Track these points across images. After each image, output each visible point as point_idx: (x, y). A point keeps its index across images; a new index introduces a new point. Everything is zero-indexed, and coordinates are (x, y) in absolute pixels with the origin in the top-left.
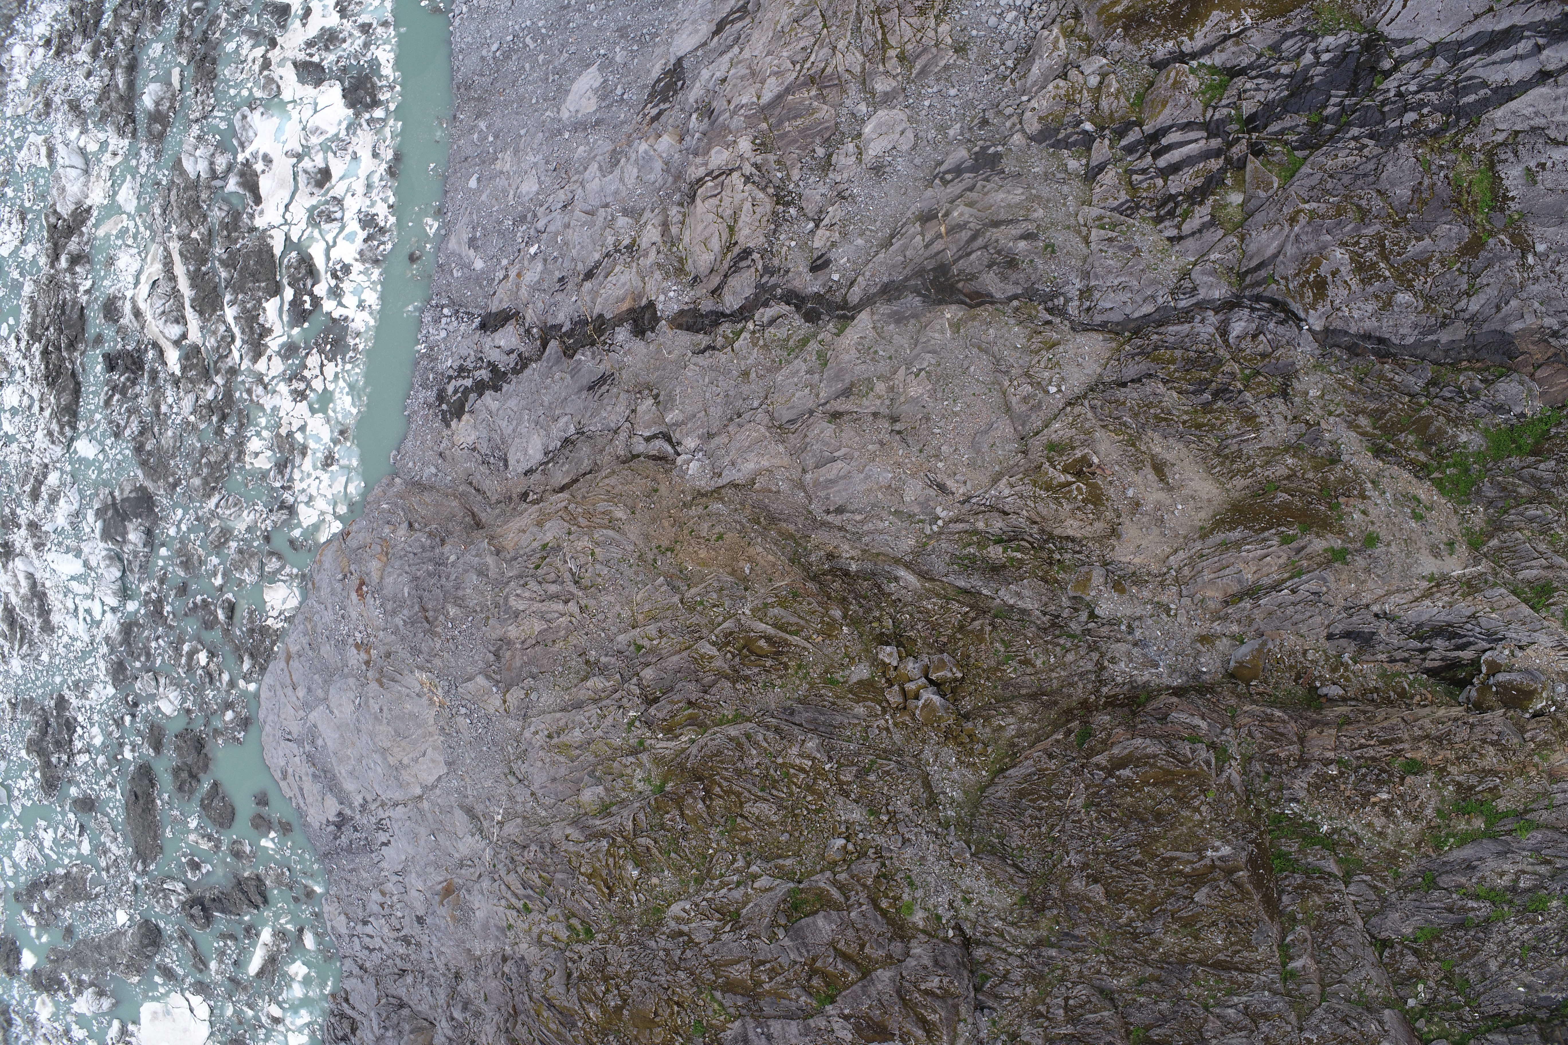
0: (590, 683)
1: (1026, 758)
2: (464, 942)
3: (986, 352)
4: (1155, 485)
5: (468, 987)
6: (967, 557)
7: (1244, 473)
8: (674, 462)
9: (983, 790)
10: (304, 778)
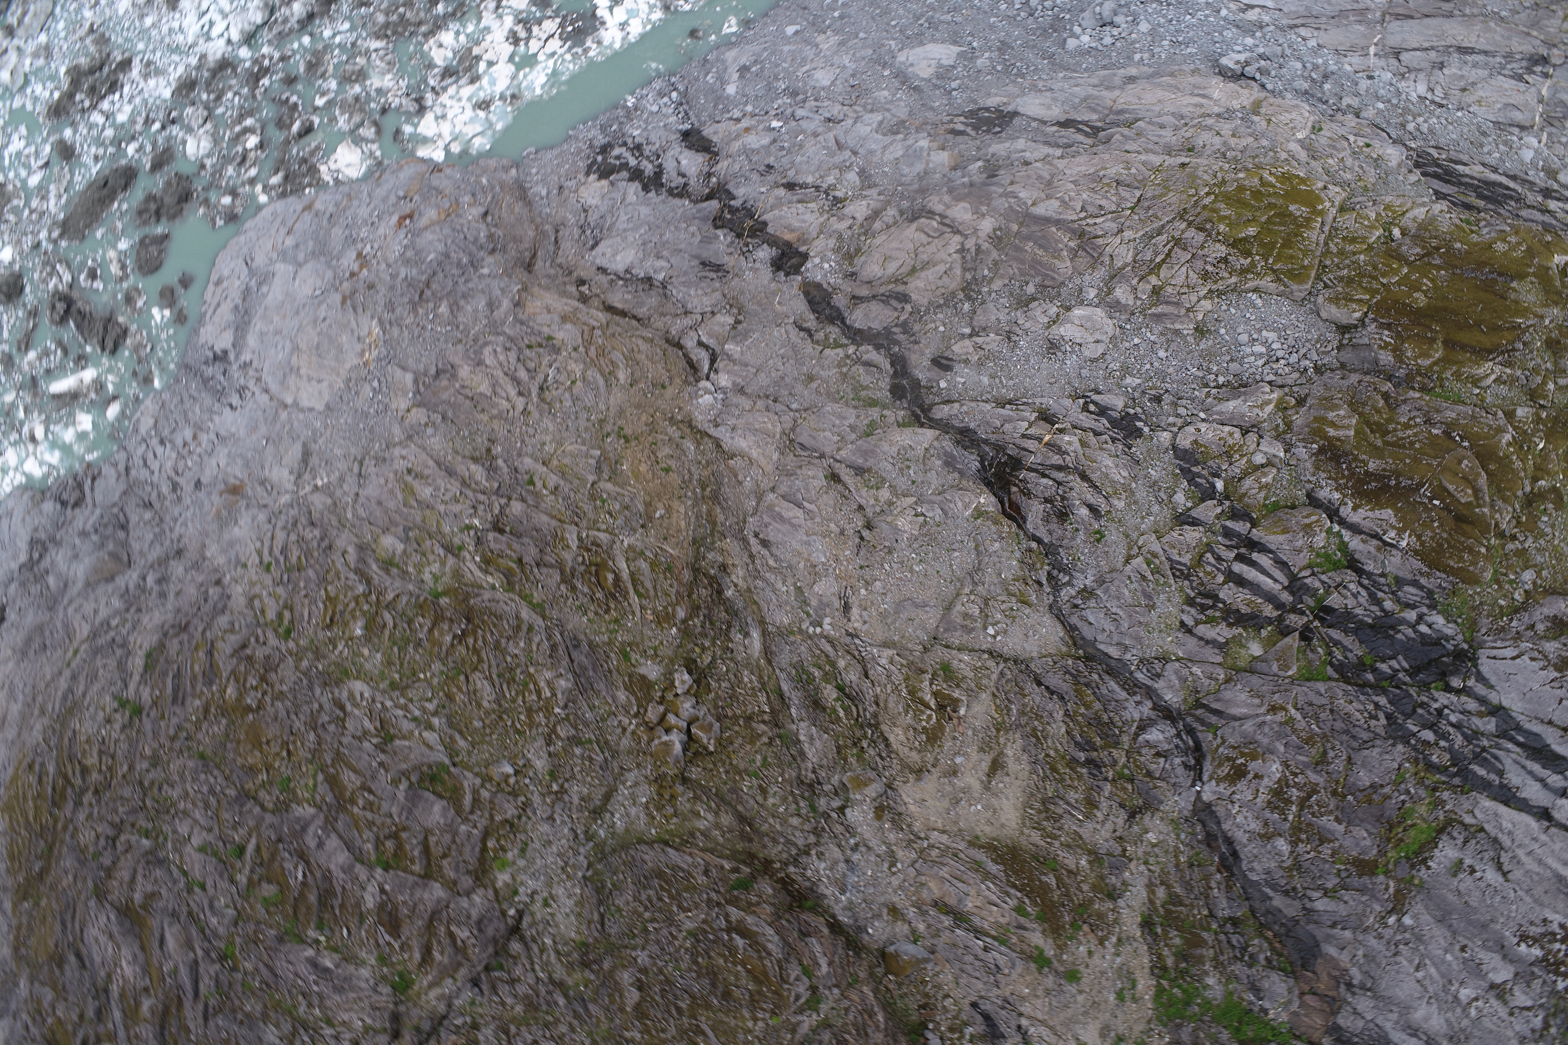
0: (473, 467)
1: (691, 854)
2: (207, 536)
3: (979, 553)
4: (981, 773)
5: (177, 569)
6: (808, 674)
7: (1046, 835)
8: (697, 381)
9: (640, 841)
10: (228, 300)
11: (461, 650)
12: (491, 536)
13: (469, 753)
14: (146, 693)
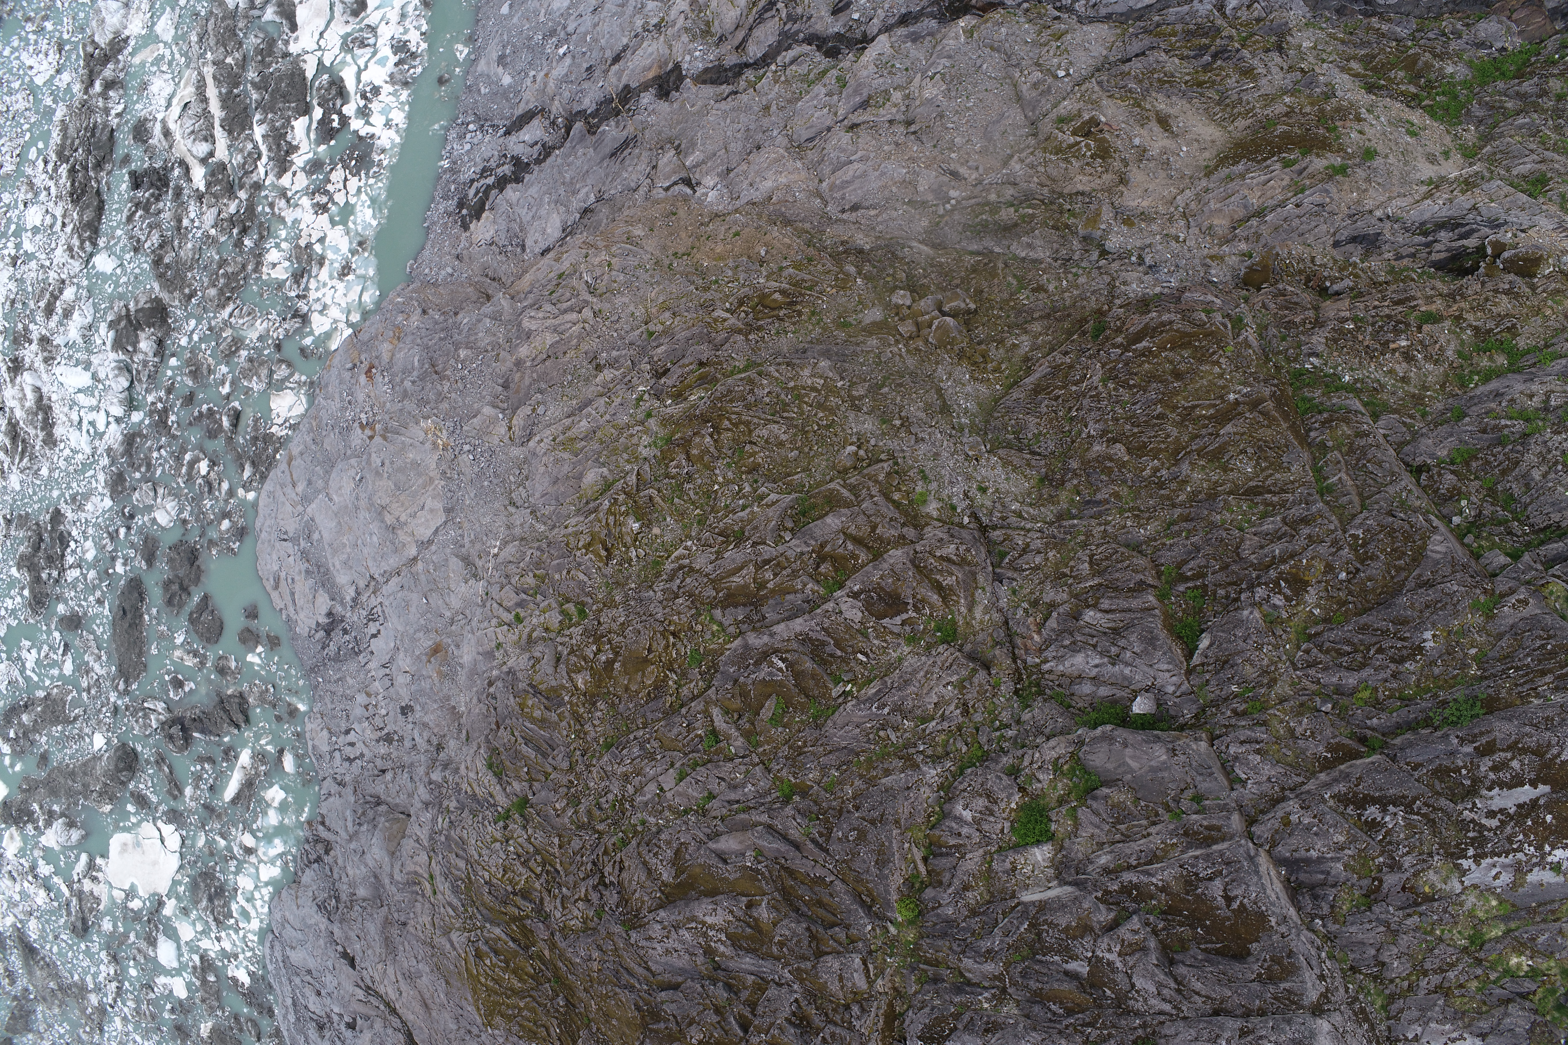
1: (1041, 365)
2: (449, 699)
3: (998, 49)
4: (1160, 134)
6: (979, 224)
7: (1245, 115)
8: (693, 196)
9: (997, 399)
10: (297, 578)
11: (726, 436)
12: (663, 381)
13: (810, 476)
14: (517, 786)
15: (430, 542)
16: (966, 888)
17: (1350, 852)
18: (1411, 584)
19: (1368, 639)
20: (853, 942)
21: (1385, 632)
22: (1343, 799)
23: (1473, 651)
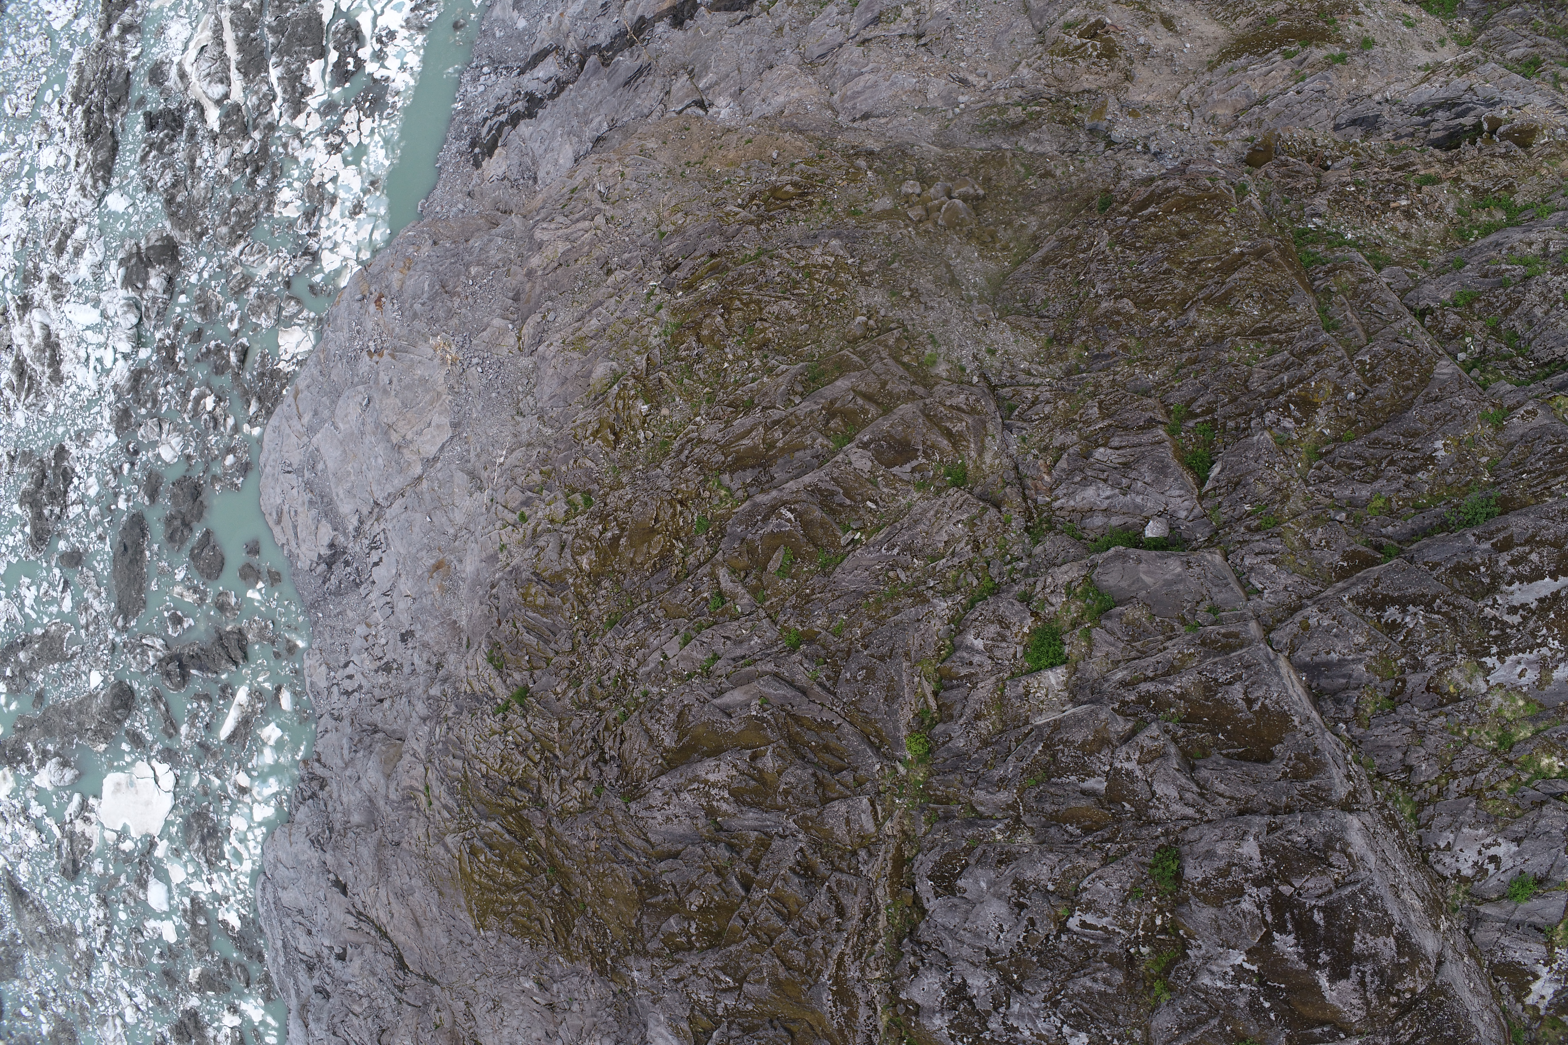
4: (1164, 34)
6: (987, 124)
7: (1246, 14)
8: (706, 114)
10: (300, 510)
11: (737, 316)
12: (674, 274)
13: (820, 347)
14: (517, 676)
15: (436, 459)
16: (978, 717)
17: (1371, 653)
18: (1420, 399)
19: (1379, 453)
20: (860, 785)
21: (1396, 446)
22: (1362, 601)
23: (1485, 460)
